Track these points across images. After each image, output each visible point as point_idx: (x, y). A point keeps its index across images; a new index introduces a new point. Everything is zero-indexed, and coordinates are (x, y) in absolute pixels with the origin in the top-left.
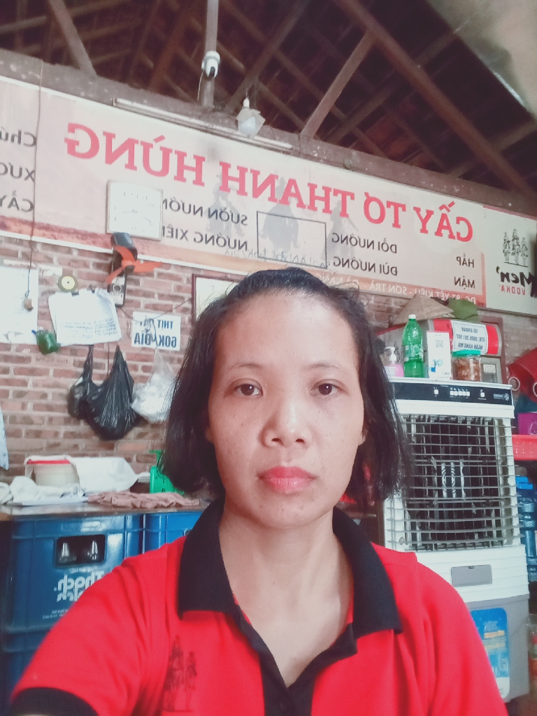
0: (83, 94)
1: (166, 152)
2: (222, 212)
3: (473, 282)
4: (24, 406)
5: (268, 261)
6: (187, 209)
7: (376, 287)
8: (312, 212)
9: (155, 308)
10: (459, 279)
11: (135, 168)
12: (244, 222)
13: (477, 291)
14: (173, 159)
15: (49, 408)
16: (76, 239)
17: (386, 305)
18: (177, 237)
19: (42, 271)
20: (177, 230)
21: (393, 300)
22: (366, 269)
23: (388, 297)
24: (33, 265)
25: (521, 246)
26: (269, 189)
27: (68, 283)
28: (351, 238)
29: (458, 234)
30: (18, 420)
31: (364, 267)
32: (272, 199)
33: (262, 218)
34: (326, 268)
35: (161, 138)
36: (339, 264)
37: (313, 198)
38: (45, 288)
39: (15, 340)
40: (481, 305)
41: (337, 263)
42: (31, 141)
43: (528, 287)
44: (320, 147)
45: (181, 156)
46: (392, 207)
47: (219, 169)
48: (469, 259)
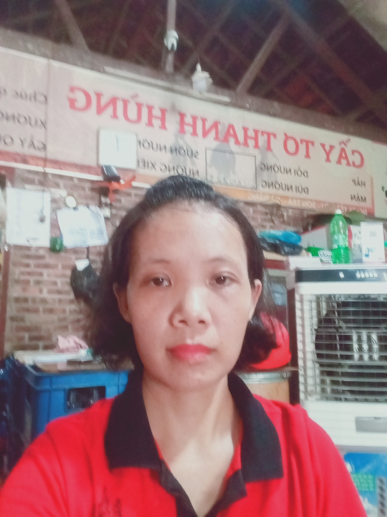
0: (79, 64)
1: (139, 106)
2: (180, 149)
3: (365, 198)
4: (41, 291)
6: (155, 148)
7: (293, 203)
8: (245, 147)
10: (355, 197)
11: (117, 118)
12: (197, 157)
13: (368, 204)
14: (145, 112)
15: (59, 292)
16: (76, 170)
17: (300, 216)
18: (148, 167)
19: (53, 194)
20: (148, 162)
22: (285, 189)
23: (302, 210)
24: (45, 188)
26: (214, 132)
27: (71, 202)
28: (274, 167)
29: (354, 163)
30: (38, 301)
32: (216, 138)
33: (209, 153)
34: (256, 189)
35: (135, 96)
36: (266, 187)
37: (246, 137)
38: (55, 205)
39: (34, 244)
40: (371, 215)
41: (264, 185)
42: (42, 99)
44: (250, 100)
45: (150, 108)
46: (304, 144)
47: (178, 118)
48: (362, 182)
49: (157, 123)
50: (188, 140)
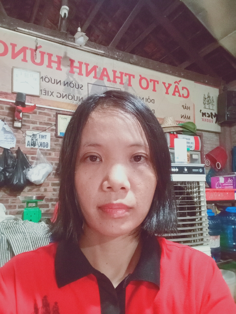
0: (0, 25)
1: (43, 54)
2: (71, 83)
3: (190, 117)
6: (53, 82)
8: (114, 83)
9: (37, 129)
11: (26, 61)
12: (82, 88)
13: (191, 120)
14: (46, 57)
18: (48, 95)
20: (48, 91)
25: (211, 101)
26: (93, 72)
29: (183, 95)
32: (95, 77)
33: (90, 86)
35: (40, 47)
37: (115, 77)
43: (214, 119)
44: (117, 53)
45: (50, 55)
46: (152, 82)
47: (69, 63)
48: (188, 107)
49: (55, 65)
50: (76, 78)
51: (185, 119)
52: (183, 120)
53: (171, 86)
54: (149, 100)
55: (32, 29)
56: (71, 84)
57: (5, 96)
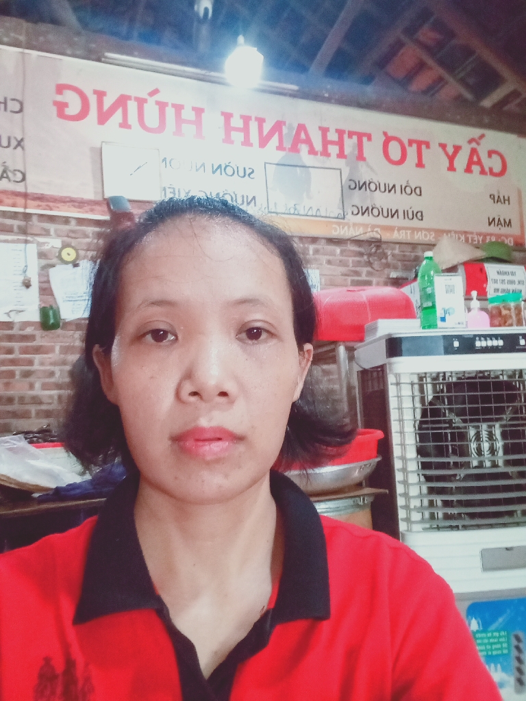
0: (69, 52)
1: (162, 106)
2: (226, 166)
3: (510, 221)
4: (31, 386)
5: (280, 215)
6: (188, 167)
7: (400, 235)
8: (325, 158)
10: (494, 219)
11: (129, 127)
12: (251, 176)
13: (515, 230)
14: (170, 112)
15: (59, 386)
16: (73, 209)
17: (413, 254)
19: (39, 244)
20: (179, 190)
21: (420, 247)
22: (388, 216)
23: (414, 246)
24: (29, 238)
26: (276, 137)
27: (69, 254)
28: (369, 184)
29: (491, 170)
30: (27, 400)
31: (385, 214)
33: (271, 168)
34: (344, 218)
35: (155, 92)
36: (358, 214)
37: (326, 142)
38: (44, 262)
39: (17, 319)
40: (518, 246)
41: (356, 212)
42: (17, 108)
44: (330, 85)
46: (415, 146)
47: (221, 120)
48: (504, 197)
49: (190, 130)
51: (500, 226)
52: (494, 229)
53: (460, 152)
54: (408, 190)
55: (136, 53)
56: (228, 168)
57: (90, 207)
